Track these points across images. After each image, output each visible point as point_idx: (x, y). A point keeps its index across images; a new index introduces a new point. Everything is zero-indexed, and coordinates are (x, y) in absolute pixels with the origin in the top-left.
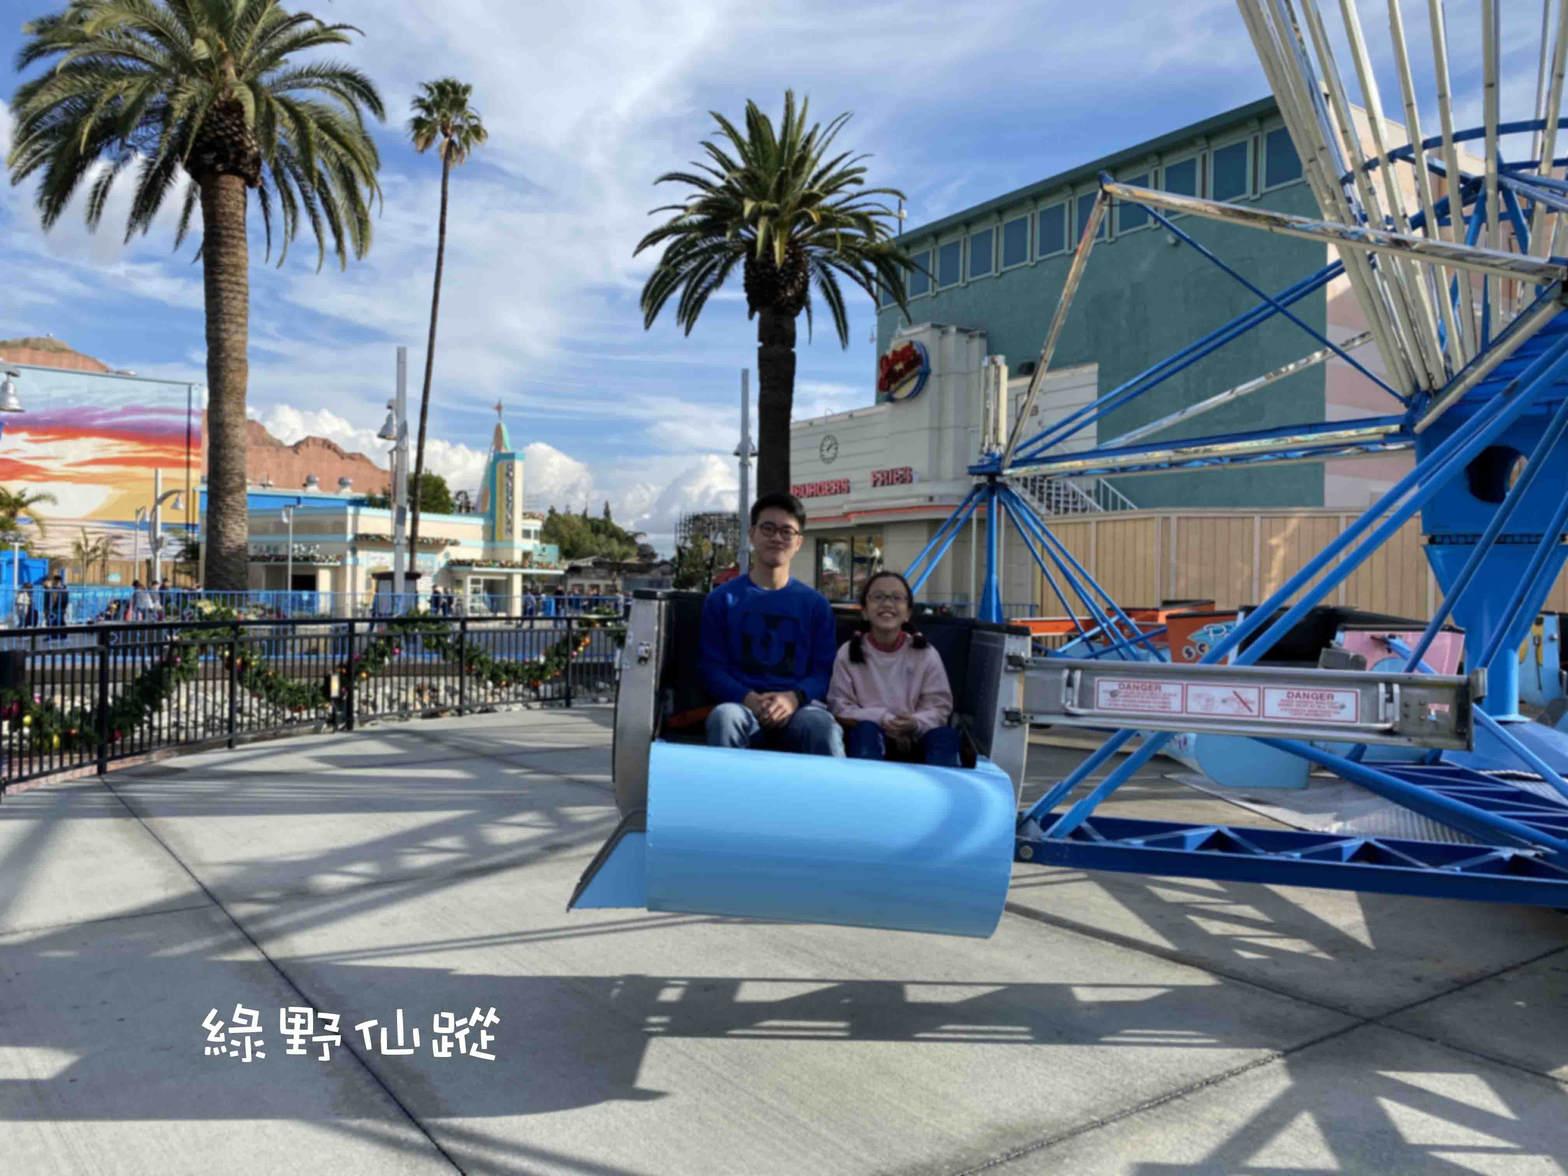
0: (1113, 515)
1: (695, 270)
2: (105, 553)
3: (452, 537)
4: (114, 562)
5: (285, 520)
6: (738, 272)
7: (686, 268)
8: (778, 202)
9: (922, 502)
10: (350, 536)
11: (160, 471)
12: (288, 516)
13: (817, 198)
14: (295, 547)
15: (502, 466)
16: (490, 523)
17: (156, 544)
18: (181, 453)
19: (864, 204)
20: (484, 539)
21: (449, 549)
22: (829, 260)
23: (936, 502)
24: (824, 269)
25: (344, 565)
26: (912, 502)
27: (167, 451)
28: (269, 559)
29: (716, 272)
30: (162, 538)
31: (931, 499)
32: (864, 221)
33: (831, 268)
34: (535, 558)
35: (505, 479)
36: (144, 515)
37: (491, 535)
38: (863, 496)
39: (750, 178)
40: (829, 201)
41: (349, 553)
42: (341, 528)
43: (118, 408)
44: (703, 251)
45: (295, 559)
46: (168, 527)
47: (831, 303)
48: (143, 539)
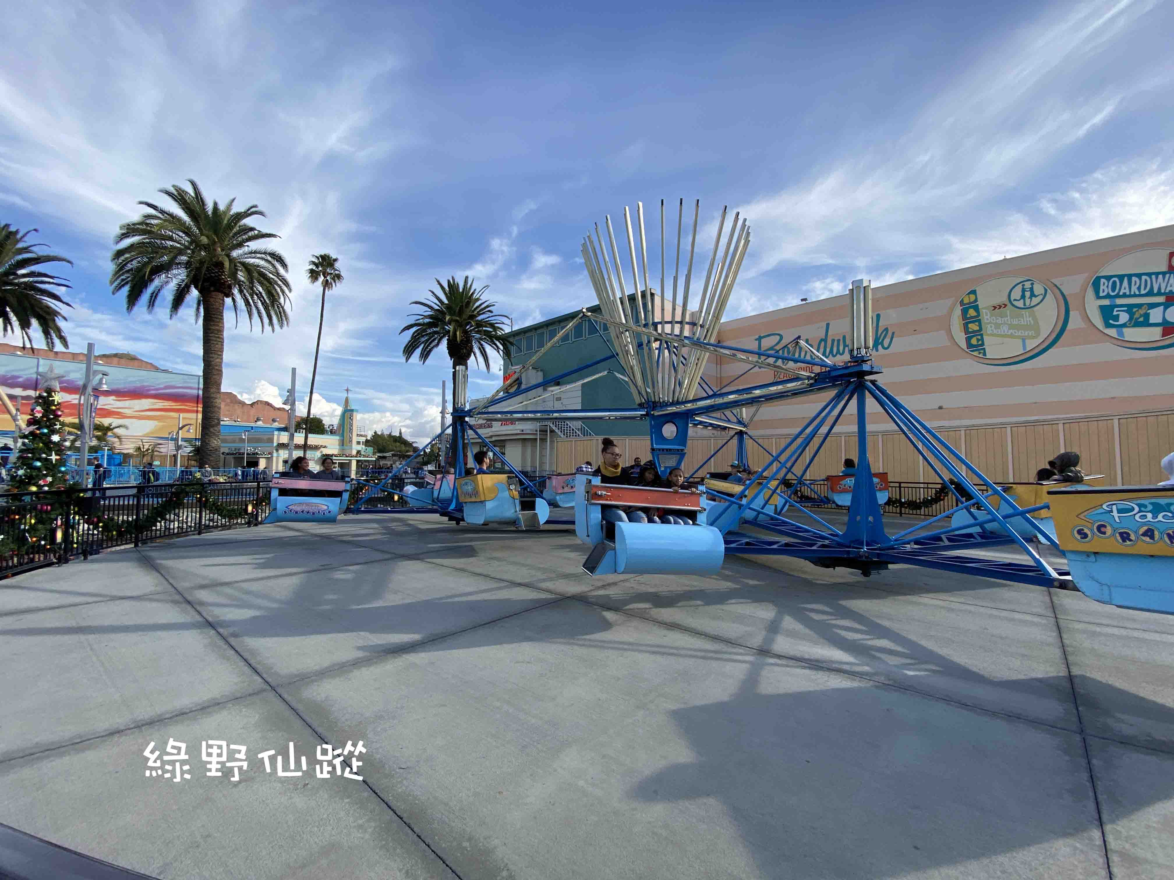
0: (586, 438)
1: (427, 340)
2: (153, 451)
3: (324, 445)
4: (157, 456)
5: (244, 437)
6: (445, 342)
7: (423, 339)
8: (460, 317)
9: (519, 432)
10: (275, 444)
11: (181, 415)
12: (245, 435)
13: (475, 316)
14: (248, 449)
15: (347, 415)
16: (342, 438)
17: (178, 448)
18: (194, 407)
19: (493, 320)
20: (339, 445)
21: (322, 449)
22: (482, 339)
23: (524, 432)
24: (480, 343)
25: (272, 457)
26: (516, 432)
27: (187, 405)
28: (236, 454)
29: (436, 341)
30: (181, 445)
31: (523, 431)
32: (492, 325)
33: (482, 342)
34: (363, 453)
35: (349, 420)
36: (173, 435)
37: (342, 443)
38: (497, 429)
39: (448, 307)
40: (480, 318)
41: (275, 451)
42: (271, 440)
43: (162, 386)
44: (430, 333)
45: (248, 454)
46: (183, 440)
47: (483, 355)
48: (172, 445)
